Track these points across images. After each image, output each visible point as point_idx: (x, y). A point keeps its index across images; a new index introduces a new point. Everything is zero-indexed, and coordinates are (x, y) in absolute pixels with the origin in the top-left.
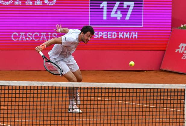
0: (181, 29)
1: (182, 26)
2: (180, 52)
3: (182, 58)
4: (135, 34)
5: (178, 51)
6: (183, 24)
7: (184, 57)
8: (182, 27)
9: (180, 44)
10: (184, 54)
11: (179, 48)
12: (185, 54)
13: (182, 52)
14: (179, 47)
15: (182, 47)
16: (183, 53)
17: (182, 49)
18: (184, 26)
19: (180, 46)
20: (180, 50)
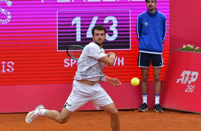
0: (183, 51)
1: (184, 46)
2: (182, 82)
3: (186, 91)
4: (121, 59)
5: (180, 81)
6: (186, 44)
7: (189, 90)
8: (184, 48)
9: (182, 72)
10: (188, 86)
11: (181, 77)
12: (190, 85)
13: (185, 83)
14: (181, 75)
15: (186, 75)
16: (187, 83)
17: (185, 79)
18: (186, 47)
19: (183, 75)
20: (182, 80)
